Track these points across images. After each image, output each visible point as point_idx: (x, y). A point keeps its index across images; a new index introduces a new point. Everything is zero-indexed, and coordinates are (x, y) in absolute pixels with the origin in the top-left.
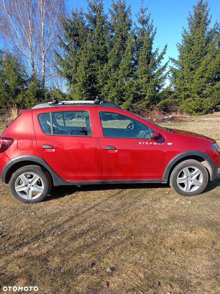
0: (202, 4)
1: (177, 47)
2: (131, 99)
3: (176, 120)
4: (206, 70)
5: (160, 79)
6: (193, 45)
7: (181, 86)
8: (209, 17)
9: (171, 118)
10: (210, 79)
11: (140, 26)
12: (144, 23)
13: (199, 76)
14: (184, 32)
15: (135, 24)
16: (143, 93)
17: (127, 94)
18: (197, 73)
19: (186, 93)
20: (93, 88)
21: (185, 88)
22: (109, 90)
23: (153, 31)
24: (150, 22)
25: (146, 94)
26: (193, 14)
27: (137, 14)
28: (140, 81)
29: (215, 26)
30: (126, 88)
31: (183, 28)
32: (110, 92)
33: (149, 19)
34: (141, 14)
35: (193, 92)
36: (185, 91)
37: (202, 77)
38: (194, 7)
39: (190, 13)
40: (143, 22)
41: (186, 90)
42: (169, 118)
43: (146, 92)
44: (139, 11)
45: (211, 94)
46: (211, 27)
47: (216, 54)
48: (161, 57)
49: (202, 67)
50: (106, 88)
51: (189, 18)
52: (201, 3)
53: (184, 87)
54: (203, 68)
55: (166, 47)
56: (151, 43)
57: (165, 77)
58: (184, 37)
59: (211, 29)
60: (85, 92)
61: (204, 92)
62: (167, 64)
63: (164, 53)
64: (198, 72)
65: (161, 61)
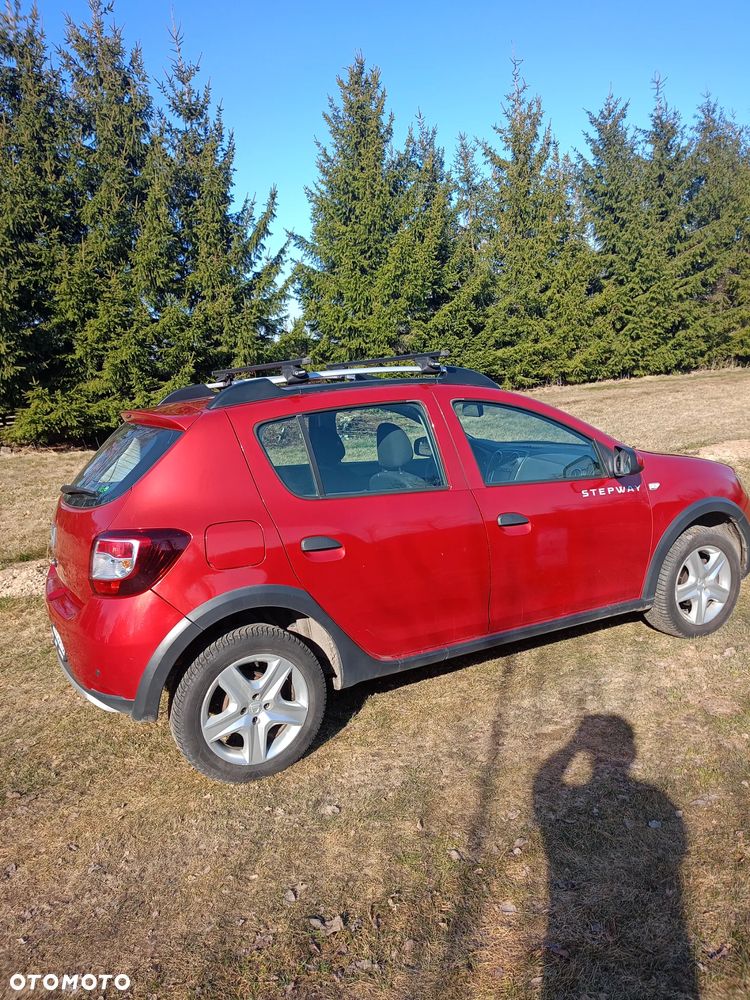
0: (364, 76)
1: (310, 201)
2: (189, 368)
3: (366, 429)
4: (404, 273)
5: (270, 300)
6: (355, 198)
7: (337, 320)
8: (385, 119)
9: (350, 425)
10: (418, 301)
11: (179, 123)
12: (192, 115)
13: (386, 292)
14: (322, 158)
15: (161, 115)
16: (224, 349)
17: (171, 350)
18: (379, 283)
19: (355, 343)
20: (37, 331)
21: (350, 328)
22: (105, 338)
23: (225, 144)
24: (211, 113)
25: (235, 351)
26: (340, 104)
27: (166, 84)
28: (210, 308)
29: (408, 146)
30: (167, 332)
31: (318, 144)
32: (109, 345)
33: (208, 102)
34: (178, 85)
35: (374, 341)
36: (349, 336)
37: (396, 296)
38: (341, 83)
39: (331, 100)
40: (190, 110)
41: (353, 332)
42: (346, 425)
43: (236, 345)
44: (171, 73)
45: (425, 346)
46: (397, 146)
47: (425, 227)
48: (263, 231)
49: (391, 267)
50: (91, 331)
51: (330, 115)
52: (362, 73)
53: (348, 324)
54: (396, 268)
55: (273, 196)
56: (227, 182)
57: (283, 296)
58: (325, 173)
59: (398, 153)
60: (8, 347)
61: (406, 339)
62: (282, 251)
63: (270, 215)
64: (383, 281)
65: (262, 241)
